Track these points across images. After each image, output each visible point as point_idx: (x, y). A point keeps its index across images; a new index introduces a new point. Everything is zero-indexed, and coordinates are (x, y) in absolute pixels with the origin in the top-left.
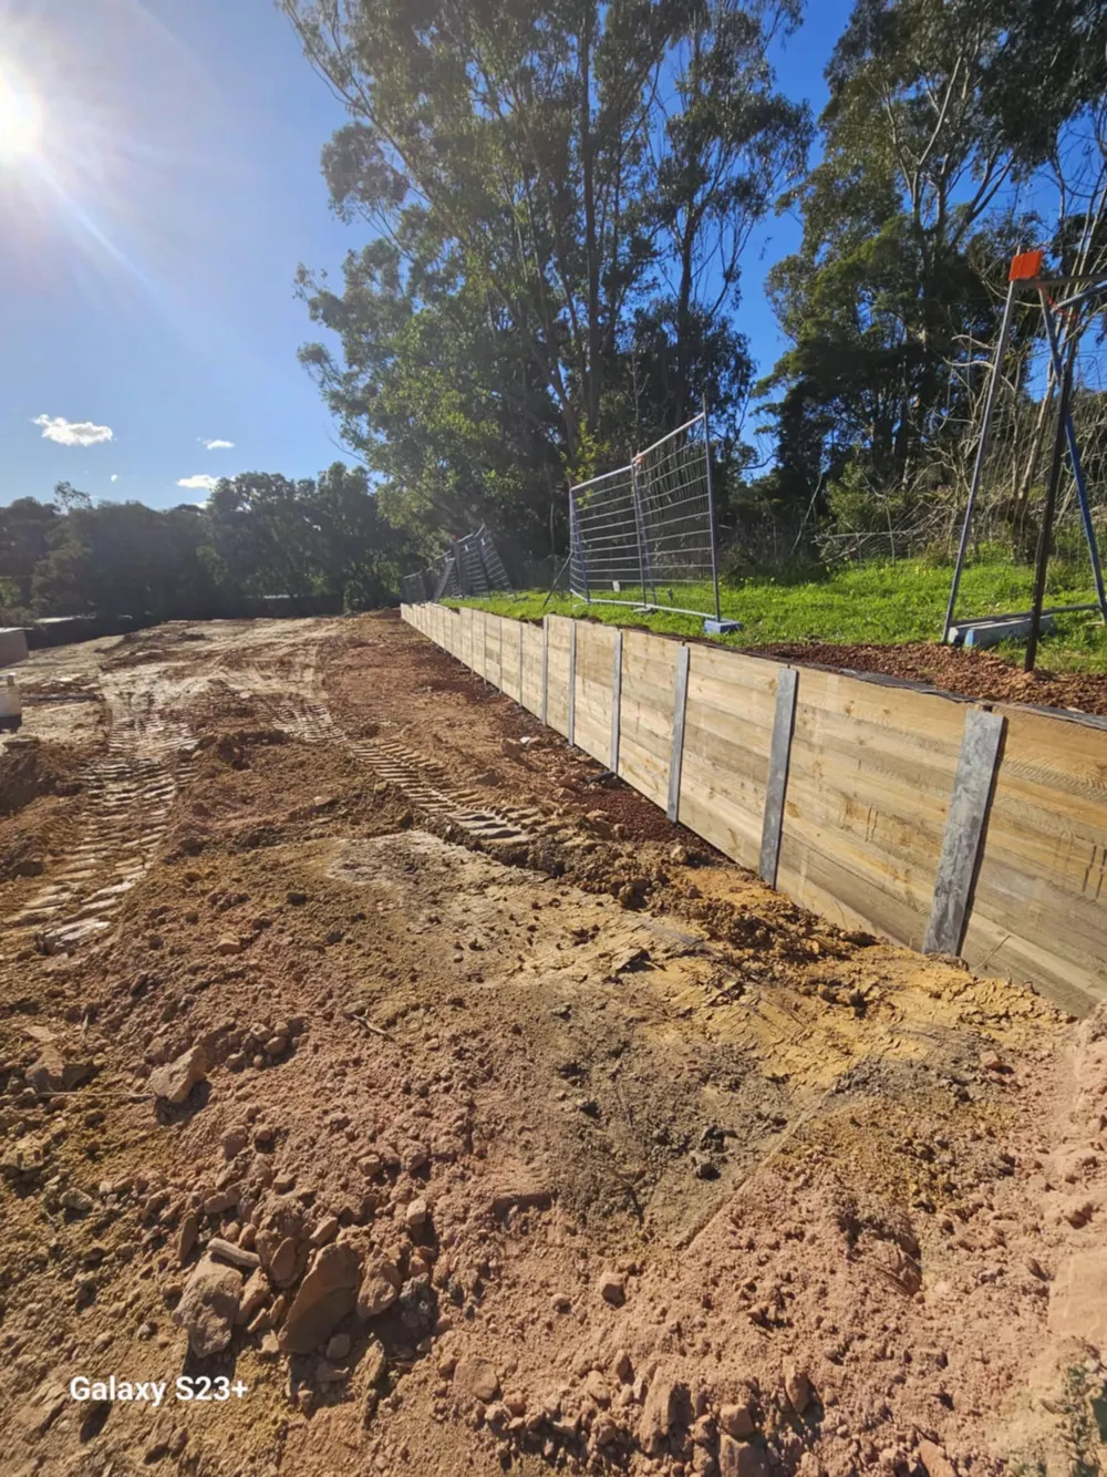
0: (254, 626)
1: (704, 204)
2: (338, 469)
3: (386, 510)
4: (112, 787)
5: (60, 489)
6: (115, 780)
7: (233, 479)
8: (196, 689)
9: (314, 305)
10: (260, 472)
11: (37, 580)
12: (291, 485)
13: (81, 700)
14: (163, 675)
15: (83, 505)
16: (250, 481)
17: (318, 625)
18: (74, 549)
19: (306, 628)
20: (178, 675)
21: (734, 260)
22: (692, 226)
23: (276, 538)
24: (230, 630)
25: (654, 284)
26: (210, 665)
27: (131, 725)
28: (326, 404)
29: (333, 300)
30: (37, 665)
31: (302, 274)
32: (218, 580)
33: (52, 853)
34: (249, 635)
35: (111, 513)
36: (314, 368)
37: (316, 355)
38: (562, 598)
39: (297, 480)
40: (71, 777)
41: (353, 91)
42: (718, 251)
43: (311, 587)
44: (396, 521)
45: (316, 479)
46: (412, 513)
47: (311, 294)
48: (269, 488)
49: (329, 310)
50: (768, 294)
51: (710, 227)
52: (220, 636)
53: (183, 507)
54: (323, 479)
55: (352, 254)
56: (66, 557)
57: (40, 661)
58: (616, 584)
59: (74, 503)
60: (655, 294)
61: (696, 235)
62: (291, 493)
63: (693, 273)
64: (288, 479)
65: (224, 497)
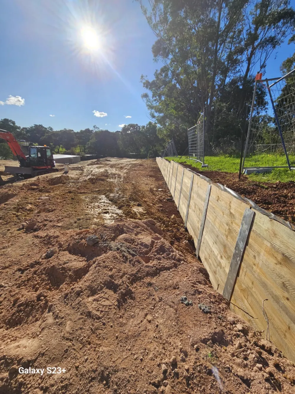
0: (122, 159)
1: (257, 46)
2: (150, 123)
3: (158, 134)
4: (71, 184)
5: (94, 127)
6: (72, 183)
7: (127, 125)
8: (101, 171)
9: (144, 84)
10: (133, 124)
11: (87, 146)
12: (139, 127)
13: (80, 170)
14: (97, 168)
15: (98, 130)
16: (132, 126)
17: (136, 160)
18: (93, 140)
19: (133, 161)
20: (100, 167)
21: (264, 62)
22: (252, 53)
23: (134, 140)
24: (116, 160)
25: (239, 71)
26: (107, 166)
27: (85, 176)
28: (147, 108)
29: (149, 82)
30: (80, 164)
31: (142, 77)
32: (121, 149)
33: (53, 191)
34: (119, 161)
35: (102, 132)
36: (144, 99)
37: (146, 96)
38: (187, 158)
39: (141, 126)
40: (65, 181)
41: (158, 32)
42: (260, 60)
43: (140, 151)
44: (160, 137)
45: (146, 125)
46: (165, 135)
47: (144, 81)
48: (134, 127)
49: (148, 85)
50: (281, 70)
51: (258, 53)
52: (114, 161)
53: (117, 131)
54: (147, 126)
55: (157, 71)
56: (92, 142)
57: (81, 163)
58: (194, 155)
59: (96, 130)
60: (238, 74)
61: (253, 56)
62: (139, 129)
63: (250, 67)
64: (139, 125)
65: (125, 129)
